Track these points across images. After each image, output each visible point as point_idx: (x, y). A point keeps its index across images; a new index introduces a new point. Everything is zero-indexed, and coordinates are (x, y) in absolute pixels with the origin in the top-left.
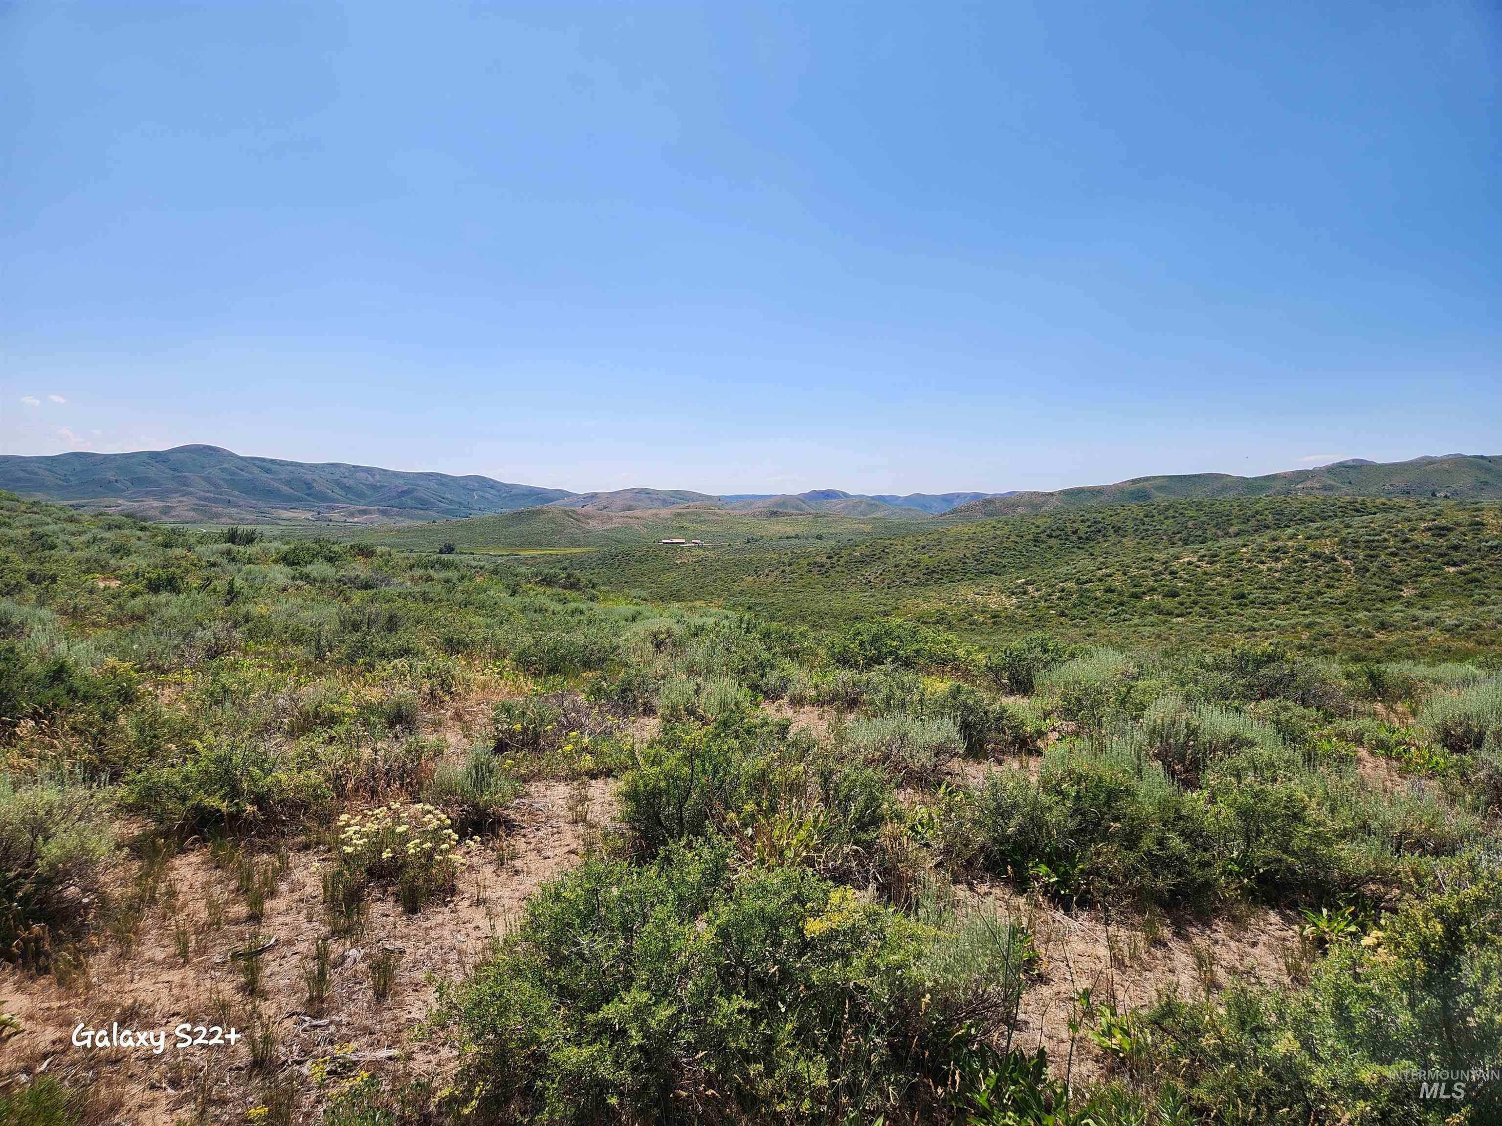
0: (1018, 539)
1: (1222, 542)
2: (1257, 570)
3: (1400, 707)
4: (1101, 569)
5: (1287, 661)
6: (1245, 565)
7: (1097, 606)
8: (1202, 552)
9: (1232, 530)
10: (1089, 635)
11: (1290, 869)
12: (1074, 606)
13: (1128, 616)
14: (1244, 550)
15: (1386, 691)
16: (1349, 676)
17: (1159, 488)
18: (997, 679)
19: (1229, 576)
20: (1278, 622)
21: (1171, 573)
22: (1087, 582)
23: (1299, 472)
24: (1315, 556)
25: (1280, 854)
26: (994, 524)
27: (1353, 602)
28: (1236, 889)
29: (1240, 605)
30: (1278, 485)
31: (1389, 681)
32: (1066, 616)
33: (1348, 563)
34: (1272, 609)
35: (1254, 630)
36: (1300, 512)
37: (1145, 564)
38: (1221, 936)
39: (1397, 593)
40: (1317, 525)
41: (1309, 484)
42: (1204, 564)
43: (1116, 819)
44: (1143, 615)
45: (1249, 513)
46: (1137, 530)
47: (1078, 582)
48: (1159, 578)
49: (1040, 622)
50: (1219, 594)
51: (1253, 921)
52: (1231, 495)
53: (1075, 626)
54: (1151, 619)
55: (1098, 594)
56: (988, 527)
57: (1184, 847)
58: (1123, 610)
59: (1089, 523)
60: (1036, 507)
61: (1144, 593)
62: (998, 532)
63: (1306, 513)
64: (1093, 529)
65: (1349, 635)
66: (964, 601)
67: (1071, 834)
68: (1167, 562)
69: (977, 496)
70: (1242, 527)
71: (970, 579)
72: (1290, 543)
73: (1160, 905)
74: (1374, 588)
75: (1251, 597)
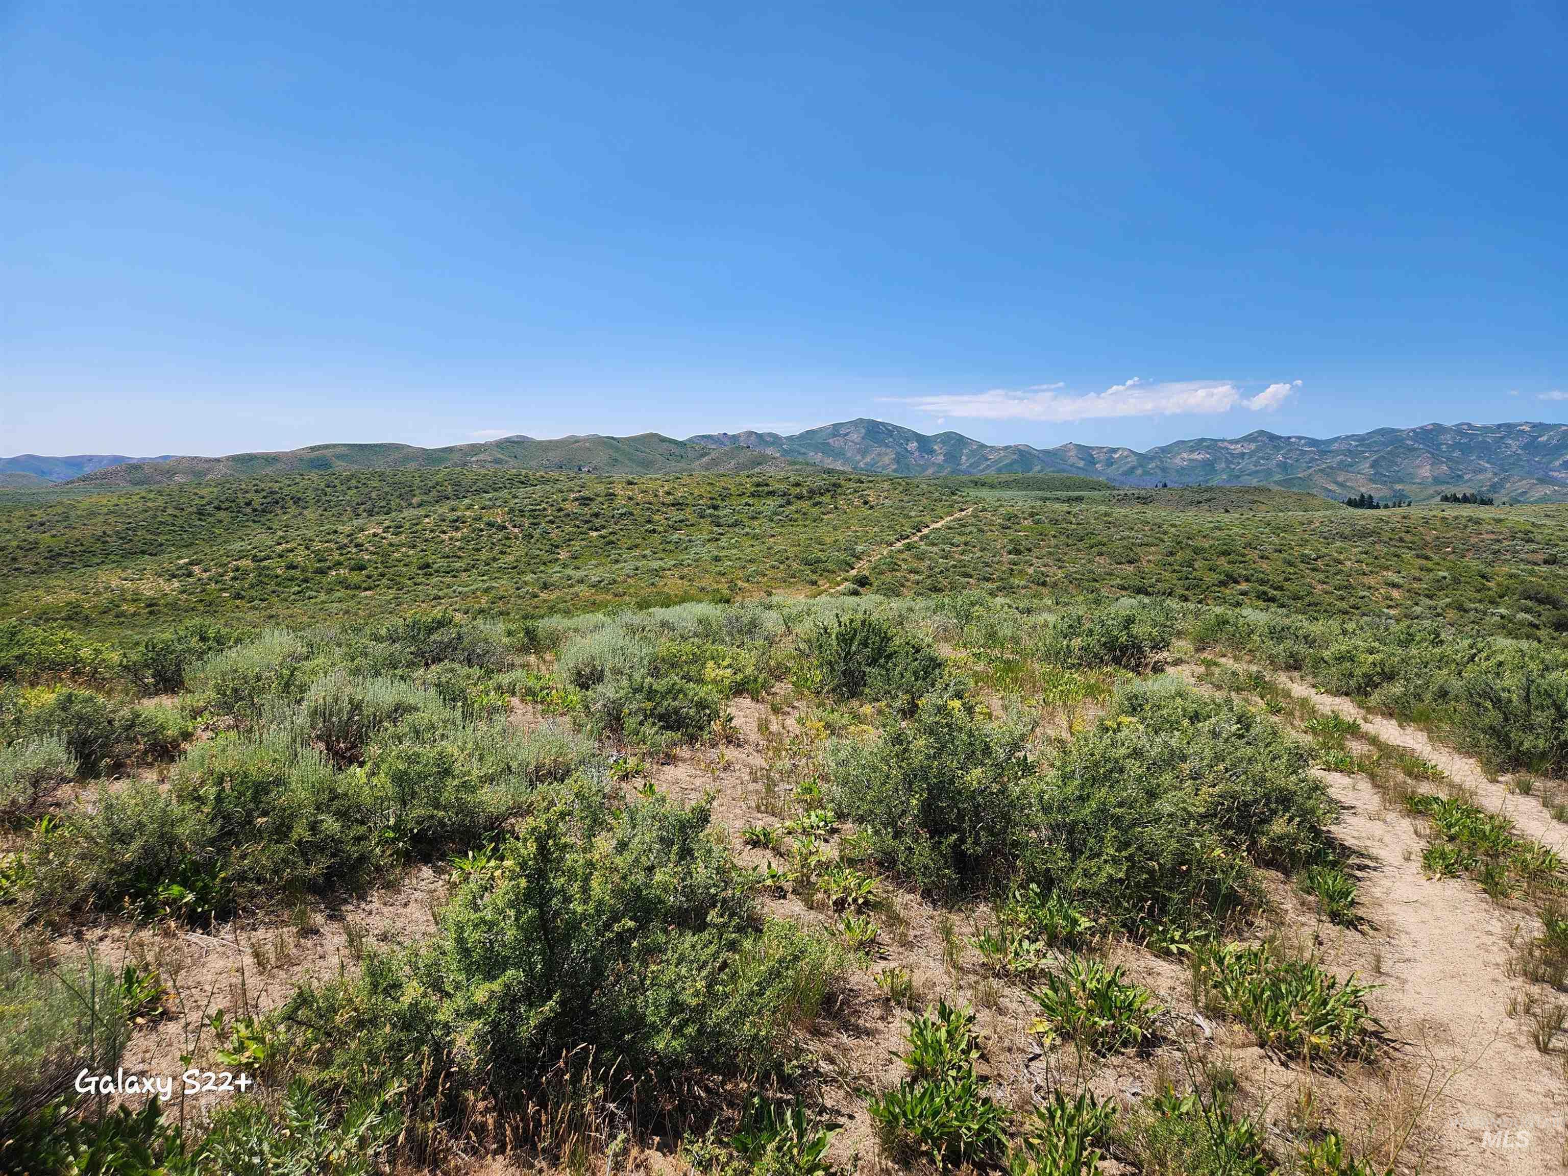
0: (177, 512)
1: (405, 513)
2: (439, 539)
3: (548, 657)
4: (280, 544)
5: (456, 626)
6: (428, 535)
7: (278, 585)
8: (387, 523)
9: (415, 501)
10: (271, 617)
11: (442, 823)
12: (252, 586)
13: (314, 594)
14: (427, 520)
15: (539, 643)
16: (510, 633)
17: (340, 457)
18: (137, 678)
19: (414, 546)
20: (460, 589)
21: (357, 546)
22: (265, 559)
23: (473, 445)
24: (490, 525)
25: (431, 811)
26: (144, 494)
27: (522, 566)
28: (391, 855)
29: (426, 574)
30: (456, 457)
31: (541, 633)
32: (243, 598)
33: (516, 530)
34: (455, 577)
35: (440, 598)
36: (475, 483)
37: (329, 537)
38: (376, 905)
39: (556, 556)
40: (490, 496)
41: (482, 457)
42: (389, 535)
43: (265, 814)
44: (330, 591)
45: (430, 484)
46: (318, 501)
47: (255, 559)
48: (344, 552)
49: (211, 607)
50: (405, 565)
51: (407, 881)
52: (412, 466)
53: (254, 608)
54: (338, 594)
55: (279, 572)
56: (135, 498)
57: (337, 826)
58: (308, 588)
59: (264, 494)
60: (198, 474)
61: (329, 568)
62: (150, 504)
63: (480, 484)
64: (269, 500)
65: (519, 597)
66: (106, 589)
67: (212, 842)
68: (352, 535)
69: (117, 459)
70: (425, 498)
71: (114, 562)
72: (468, 513)
73: (315, 893)
74: (538, 552)
75: (435, 566)
